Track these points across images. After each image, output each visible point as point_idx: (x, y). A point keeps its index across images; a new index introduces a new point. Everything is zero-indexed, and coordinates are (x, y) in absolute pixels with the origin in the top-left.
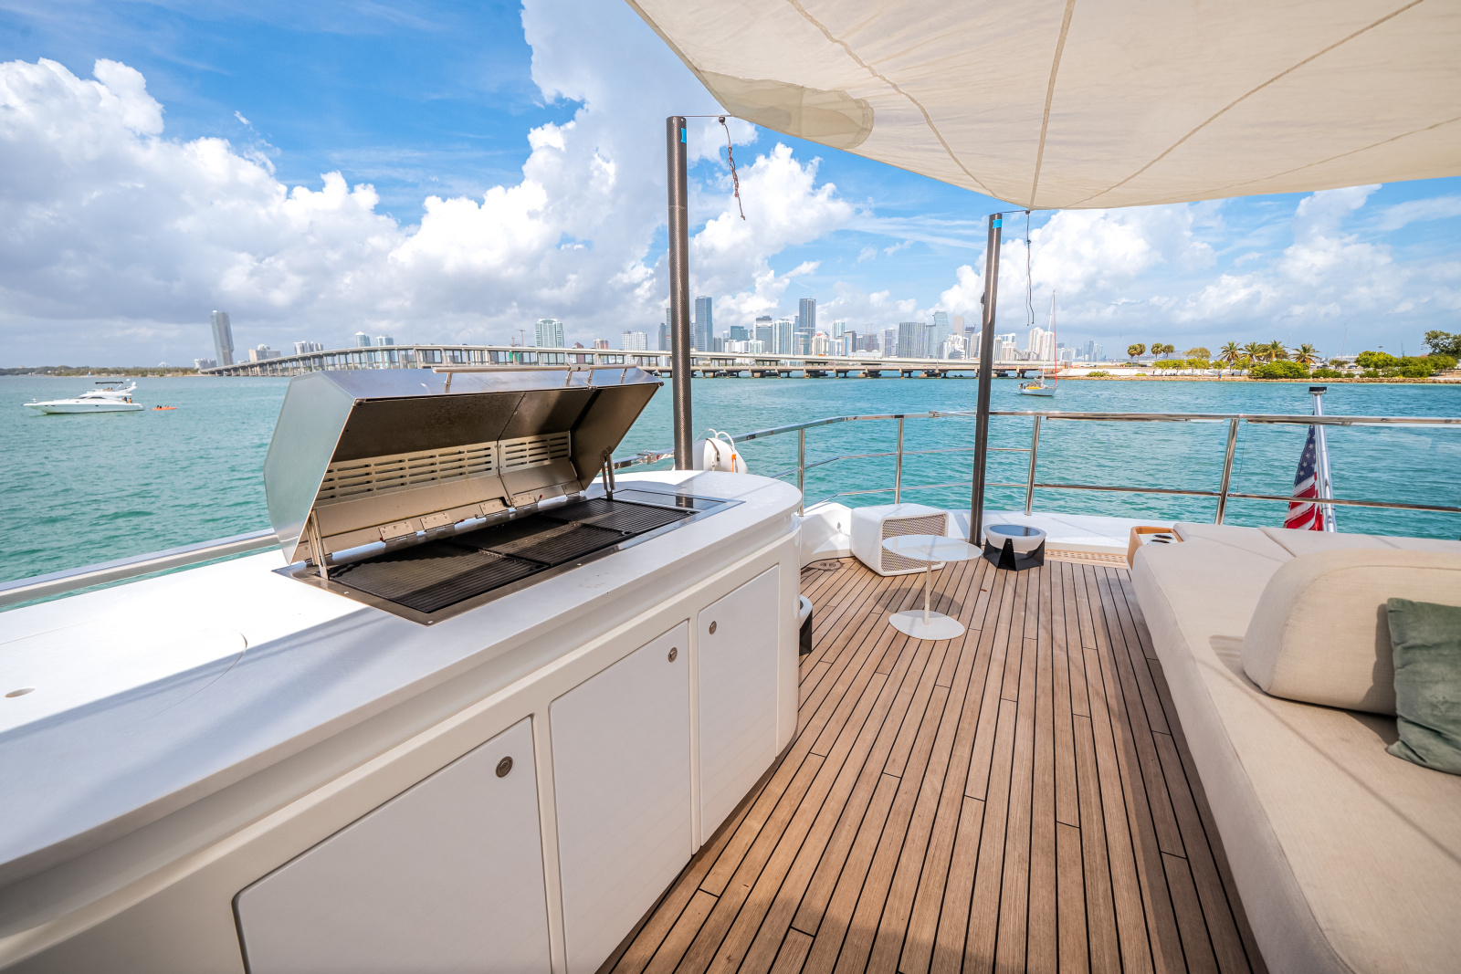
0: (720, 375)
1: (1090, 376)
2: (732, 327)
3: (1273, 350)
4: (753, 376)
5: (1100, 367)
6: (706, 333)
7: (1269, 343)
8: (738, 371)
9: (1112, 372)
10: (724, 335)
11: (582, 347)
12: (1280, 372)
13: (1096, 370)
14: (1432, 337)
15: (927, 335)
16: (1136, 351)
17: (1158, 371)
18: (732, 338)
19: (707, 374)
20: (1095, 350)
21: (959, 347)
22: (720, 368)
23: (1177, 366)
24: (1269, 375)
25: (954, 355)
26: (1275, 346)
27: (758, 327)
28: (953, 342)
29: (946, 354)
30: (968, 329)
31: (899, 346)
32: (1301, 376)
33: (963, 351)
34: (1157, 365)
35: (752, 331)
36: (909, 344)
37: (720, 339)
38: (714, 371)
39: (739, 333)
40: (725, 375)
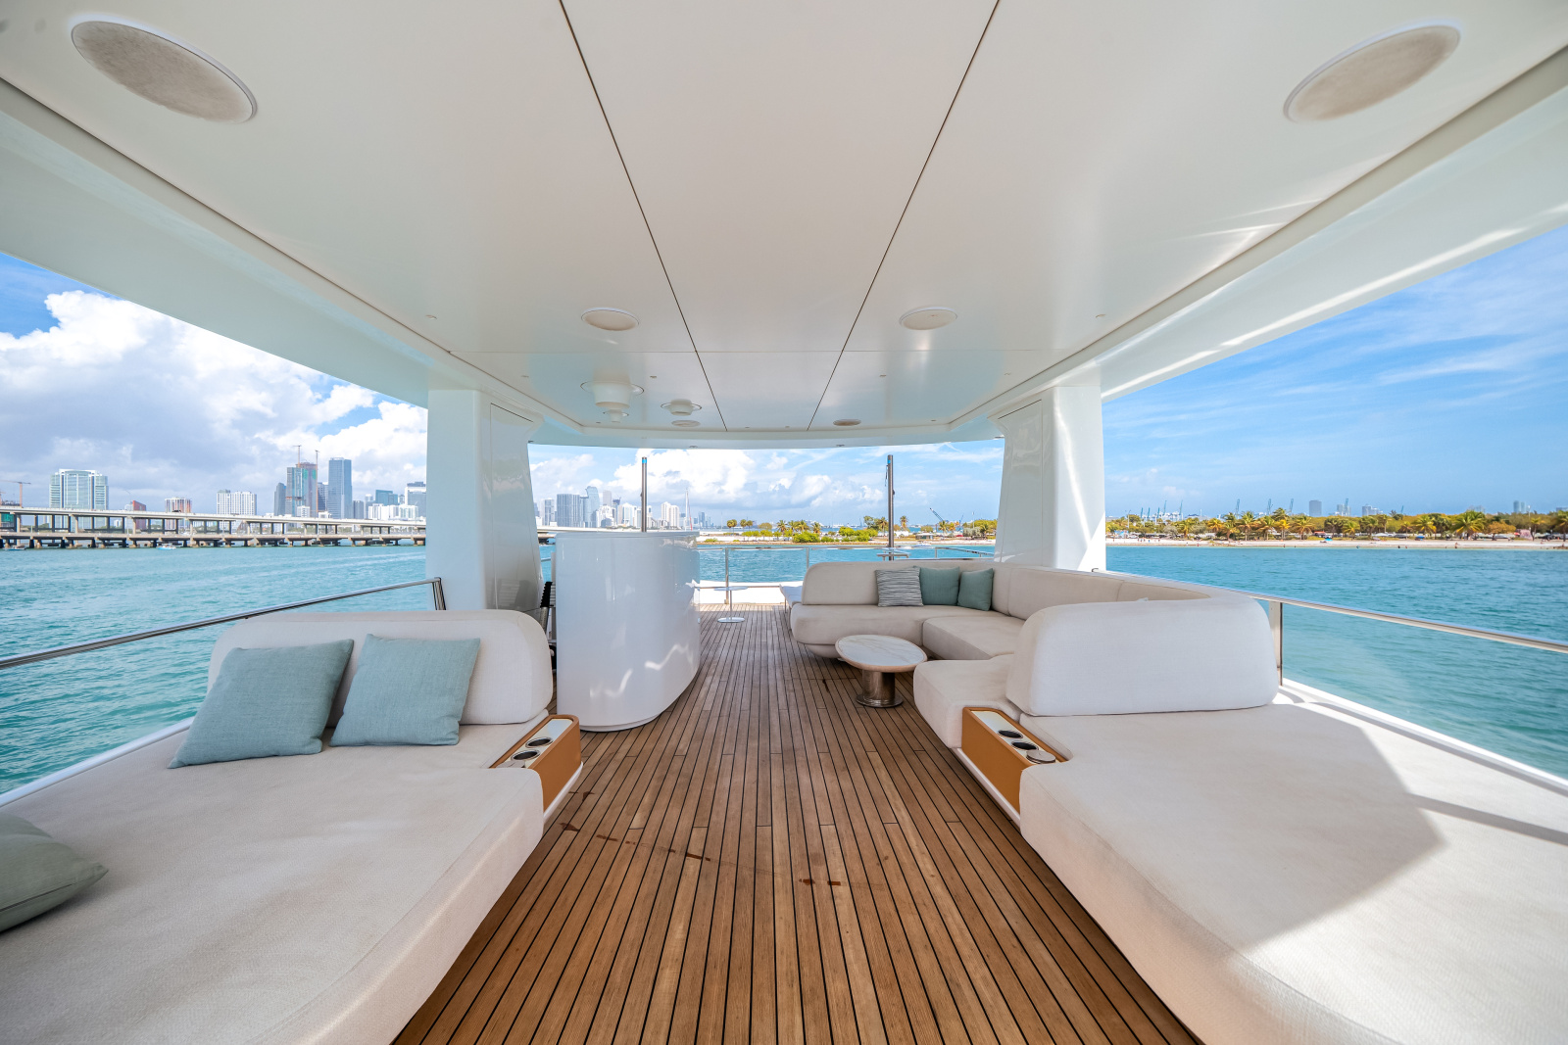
0: (374, 543)
1: (706, 541)
2: (378, 492)
3: (801, 525)
4: (416, 543)
5: (712, 535)
6: (343, 497)
7: (800, 520)
8: (397, 540)
9: (720, 539)
10: (367, 498)
11: (144, 508)
12: (807, 539)
13: (709, 538)
14: (867, 519)
15: (582, 504)
16: (731, 525)
17: (746, 538)
18: (377, 502)
19: (357, 542)
20: (706, 519)
21: (609, 515)
22: (374, 536)
23: (755, 535)
24: (802, 541)
25: (605, 523)
26: (802, 523)
27: (410, 493)
28: (604, 512)
29: (599, 524)
30: (614, 501)
31: (558, 513)
32: (816, 541)
33: (613, 519)
34: (744, 535)
35: (402, 495)
36: (567, 512)
37: (361, 503)
38: (366, 540)
39: (386, 497)
40: (379, 543)
